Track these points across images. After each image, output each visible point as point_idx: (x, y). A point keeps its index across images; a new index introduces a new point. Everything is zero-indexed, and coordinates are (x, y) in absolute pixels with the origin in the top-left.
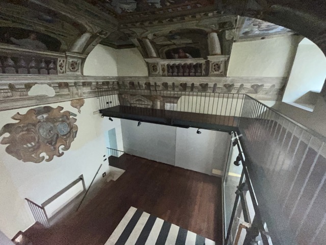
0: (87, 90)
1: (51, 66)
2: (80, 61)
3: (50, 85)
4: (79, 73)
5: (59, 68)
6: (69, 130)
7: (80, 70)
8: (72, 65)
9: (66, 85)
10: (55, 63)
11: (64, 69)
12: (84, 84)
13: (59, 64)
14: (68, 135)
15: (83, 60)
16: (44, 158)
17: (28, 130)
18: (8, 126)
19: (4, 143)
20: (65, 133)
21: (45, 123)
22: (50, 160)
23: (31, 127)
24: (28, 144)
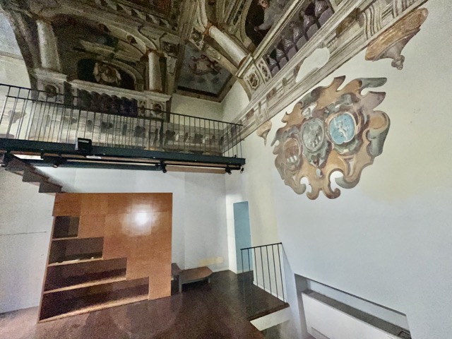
3: (322, 46)
6: (356, 132)
14: (353, 147)
16: (305, 188)
17: (293, 136)
18: (279, 131)
19: (274, 153)
20: (346, 141)
21: (312, 122)
22: (313, 197)
23: (296, 130)
24: (291, 158)
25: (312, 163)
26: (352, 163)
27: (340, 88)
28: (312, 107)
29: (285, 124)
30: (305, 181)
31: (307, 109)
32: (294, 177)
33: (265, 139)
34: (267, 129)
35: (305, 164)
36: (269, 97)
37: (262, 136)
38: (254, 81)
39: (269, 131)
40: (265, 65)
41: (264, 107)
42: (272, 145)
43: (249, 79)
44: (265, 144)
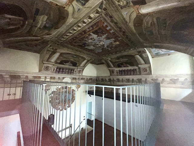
0: (82, 81)
1: (72, 71)
2: (82, 70)
3: (70, 78)
4: (81, 74)
5: (74, 72)
6: (72, 98)
7: (81, 73)
8: (79, 71)
9: (75, 79)
10: (74, 70)
11: (76, 73)
12: (82, 79)
13: (75, 71)
15: (83, 70)
18: (53, 92)
22: (61, 110)
24: (57, 101)
28: (65, 90)
29: (57, 90)
36: (51, 78)
40: (55, 68)
42: (49, 95)
43: (46, 66)
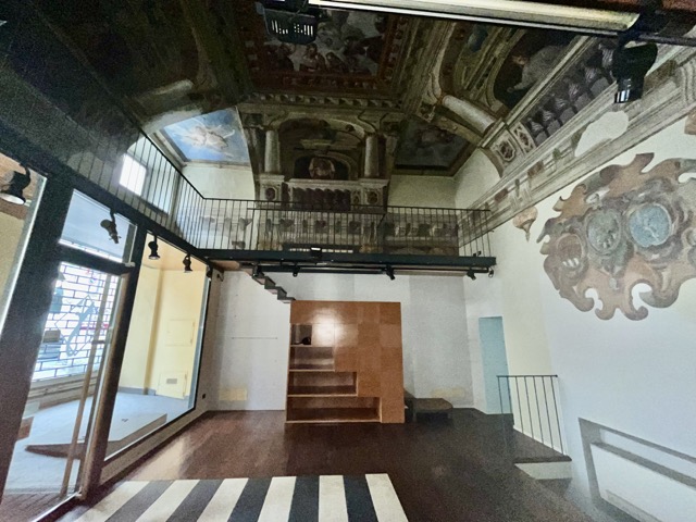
6: (672, 232)
16: (592, 302)
17: (572, 231)
18: (550, 223)
19: (543, 253)
20: (657, 243)
21: (601, 212)
22: (606, 315)
23: (576, 223)
24: (570, 261)
25: (603, 269)
26: (665, 274)
27: (645, 170)
28: (602, 193)
29: (559, 213)
30: (592, 293)
31: (593, 196)
32: (575, 288)
33: (527, 231)
34: (530, 218)
35: (592, 270)
36: (531, 173)
37: (521, 227)
38: (507, 152)
39: (533, 220)
40: (525, 131)
41: (524, 187)
42: (539, 241)
43: (499, 149)
44: (528, 239)
